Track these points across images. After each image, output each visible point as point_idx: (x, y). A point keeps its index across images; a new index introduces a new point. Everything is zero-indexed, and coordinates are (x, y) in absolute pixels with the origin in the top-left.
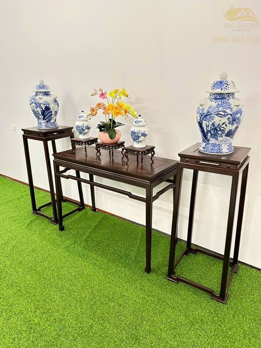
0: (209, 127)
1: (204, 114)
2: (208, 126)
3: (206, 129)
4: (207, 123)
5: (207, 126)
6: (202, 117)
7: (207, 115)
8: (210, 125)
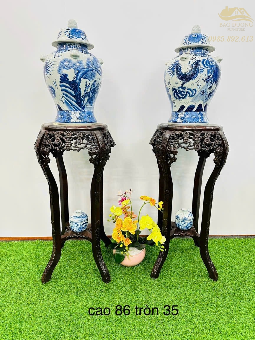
0: (89, 88)
1: (84, 69)
2: (89, 86)
3: (85, 90)
4: (88, 81)
5: (87, 86)
6: (80, 74)
7: (89, 71)
8: (90, 85)
